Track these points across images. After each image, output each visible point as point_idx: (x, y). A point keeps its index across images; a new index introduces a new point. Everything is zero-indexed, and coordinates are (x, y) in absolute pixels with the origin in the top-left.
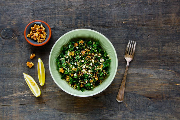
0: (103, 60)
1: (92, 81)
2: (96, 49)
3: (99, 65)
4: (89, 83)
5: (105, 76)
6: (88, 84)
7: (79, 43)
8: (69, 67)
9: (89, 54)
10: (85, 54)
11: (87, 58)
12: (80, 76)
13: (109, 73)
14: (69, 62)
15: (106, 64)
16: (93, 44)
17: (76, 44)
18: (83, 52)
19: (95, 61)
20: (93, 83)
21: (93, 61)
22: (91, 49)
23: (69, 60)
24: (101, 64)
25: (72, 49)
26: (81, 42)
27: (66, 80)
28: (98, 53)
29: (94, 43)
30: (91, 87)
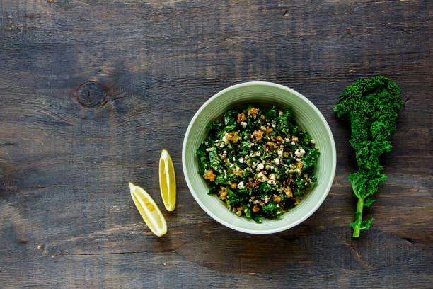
0: (303, 151)
1: (278, 199)
2: (287, 128)
3: (294, 162)
4: (272, 203)
5: (308, 187)
6: (271, 206)
7: (249, 114)
8: (226, 168)
9: (272, 137)
10: (263, 139)
11: (268, 146)
12: (252, 188)
13: (315, 181)
14: (227, 157)
15: (308, 161)
16: (278, 115)
17: (241, 116)
18: (258, 133)
19: (285, 153)
20: (281, 202)
21: (280, 153)
22: (274, 126)
23: (225, 152)
24: (298, 159)
25: (232, 127)
26: (253, 111)
27: (219, 196)
28: (292, 135)
29: (281, 113)
30: (278, 213)
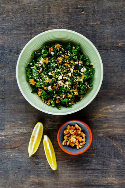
0: (85, 69)
1: (70, 96)
2: (77, 56)
3: (80, 75)
4: (66, 98)
5: (87, 90)
6: (66, 100)
7: (55, 48)
8: (41, 78)
9: (67, 61)
10: (62, 62)
11: (65, 66)
12: (55, 89)
13: (92, 86)
14: (42, 72)
15: (89, 74)
16: (72, 49)
17: (51, 49)
18: (60, 59)
19: (75, 70)
20: (72, 98)
21: (72, 70)
22: (69, 55)
23: (41, 69)
24: (82, 74)
25: (46, 55)
26: (58, 46)
27: (38, 94)
28: (79, 60)
29: (74, 48)
30: (70, 104)
